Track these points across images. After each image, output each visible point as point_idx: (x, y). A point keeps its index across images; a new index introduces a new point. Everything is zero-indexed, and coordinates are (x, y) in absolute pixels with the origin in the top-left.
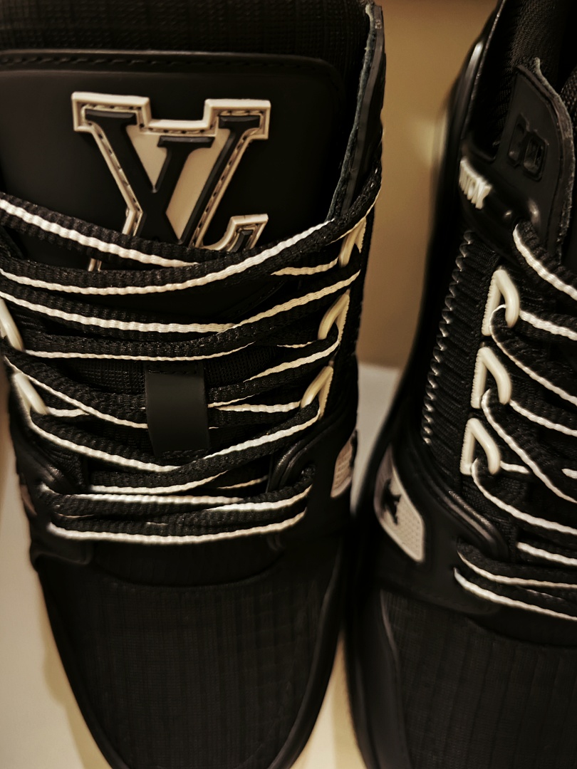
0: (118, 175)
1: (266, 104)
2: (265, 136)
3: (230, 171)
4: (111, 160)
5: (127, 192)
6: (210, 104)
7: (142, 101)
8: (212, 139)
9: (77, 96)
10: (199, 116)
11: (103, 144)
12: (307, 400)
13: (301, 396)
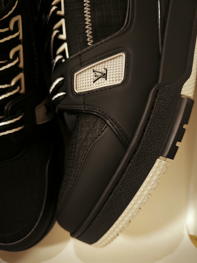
12: (13, 83)
13: (9, 83)
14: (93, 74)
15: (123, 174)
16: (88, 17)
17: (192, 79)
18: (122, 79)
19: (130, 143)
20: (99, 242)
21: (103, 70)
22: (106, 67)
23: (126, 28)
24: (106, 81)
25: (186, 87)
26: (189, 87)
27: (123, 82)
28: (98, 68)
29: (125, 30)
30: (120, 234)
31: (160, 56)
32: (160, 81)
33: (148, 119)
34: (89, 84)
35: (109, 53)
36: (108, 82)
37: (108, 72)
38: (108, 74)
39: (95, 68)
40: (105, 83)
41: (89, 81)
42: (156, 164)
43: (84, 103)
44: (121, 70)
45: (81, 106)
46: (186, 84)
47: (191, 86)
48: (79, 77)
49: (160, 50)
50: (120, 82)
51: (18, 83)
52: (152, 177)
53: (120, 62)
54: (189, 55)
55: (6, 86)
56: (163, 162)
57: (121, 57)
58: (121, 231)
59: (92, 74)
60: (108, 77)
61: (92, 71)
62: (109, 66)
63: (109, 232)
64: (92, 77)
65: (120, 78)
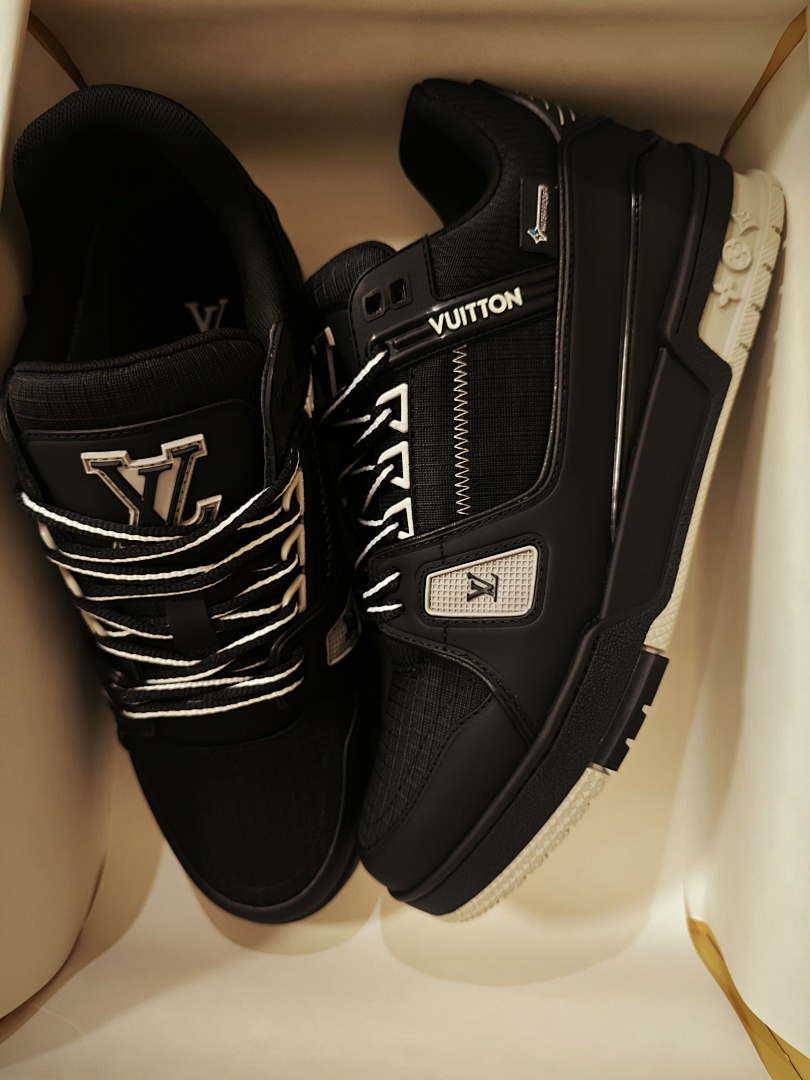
0: (119, 494)
1: (200, 437)
2: (205, 453)
3: (188, 479)
4: (112, 486)
5: (126, 502)
6: (165, 447)
7: (122, 454)
8: (171, 465)
9: (84, 456)
10: (160, 453)
11: (105, 479)
12: (286, 602)
13: (280, 600)
14: (467, 582)
15: (519, 791)
16: (462, 460)
17: (671, 611)
18: (529, 607)
19: (536, 736)
20: (458, 912)
21: (490, 577)
22: (495, 572)
23: (544, 486)
24: (494, 604)
25: (657, 630)
26: (662, 628)
27: (532, 614)
28: (478, 571)
29: (541, 490)
30: (501, 900)
31: (610, 547)
32: (603, 615)
33: (575, 692)
34: (458, 602)
35: (504, 543)
36: (499, 608)
37: (500, 583)
38: (500, 589)
39: (472, 571)
40: (493, 608)
41: (459, 596)
42: (584, 778)
43: (445, 638)
44: (526, 583)
45: (437, 644)
46: (657, 622)
47: (668, 626)
48: (436, 582)
49: (613, 534)
50: (524, 611)
51: (295, 599)
52: (574, 801)
53: (527, 565)
54: (674, 550)
55: (273, 608)
56: (599, 775)
57: (528, 554)
58: (505, 895)
59: (465, 583)
60: (499, 595)
61: (465, 576)
62: (502, 571)
63: (480, 896)
64: (465, 589)
65: (525, 602)
